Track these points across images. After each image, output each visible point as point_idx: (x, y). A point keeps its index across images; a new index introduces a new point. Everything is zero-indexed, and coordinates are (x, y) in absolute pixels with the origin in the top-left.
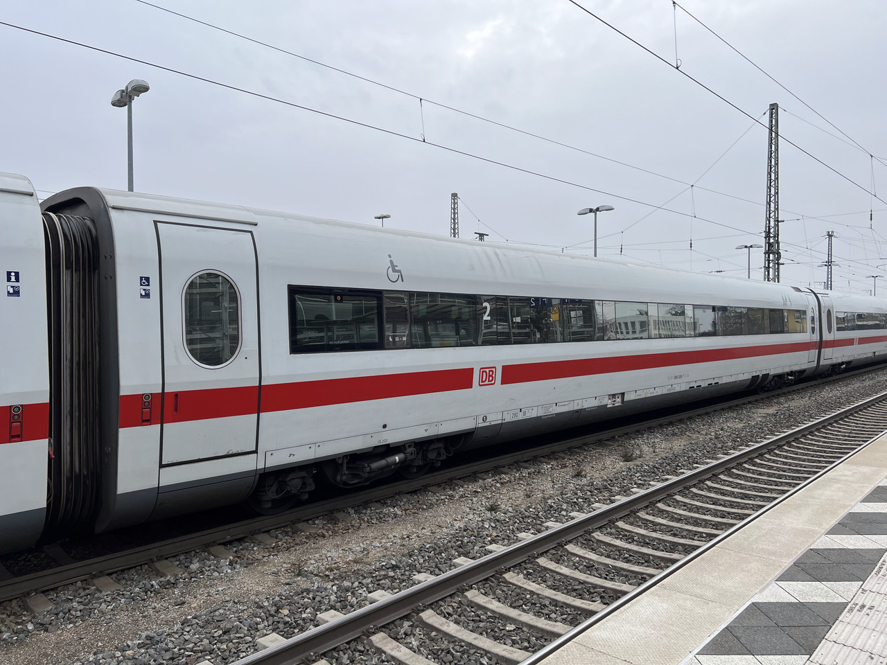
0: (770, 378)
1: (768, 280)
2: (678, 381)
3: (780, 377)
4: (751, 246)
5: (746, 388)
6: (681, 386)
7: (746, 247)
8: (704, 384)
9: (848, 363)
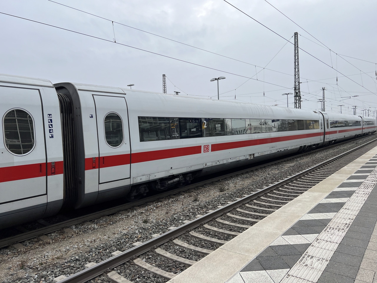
0: (306, 147)
1: (296, 108)
2: (273, 149)
3: (310, 146)
4: (288, 94)
5: (298, 151)
6: (274, 151)
7: (286, 94)
8: (282, 150)
9: (335, 140)
